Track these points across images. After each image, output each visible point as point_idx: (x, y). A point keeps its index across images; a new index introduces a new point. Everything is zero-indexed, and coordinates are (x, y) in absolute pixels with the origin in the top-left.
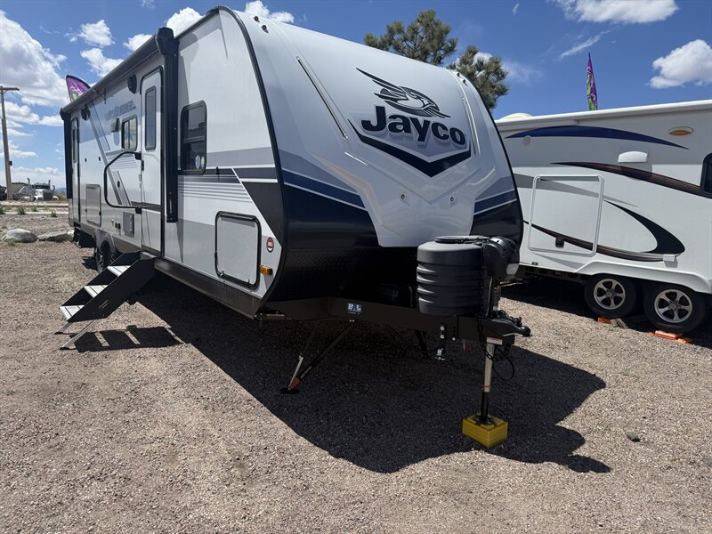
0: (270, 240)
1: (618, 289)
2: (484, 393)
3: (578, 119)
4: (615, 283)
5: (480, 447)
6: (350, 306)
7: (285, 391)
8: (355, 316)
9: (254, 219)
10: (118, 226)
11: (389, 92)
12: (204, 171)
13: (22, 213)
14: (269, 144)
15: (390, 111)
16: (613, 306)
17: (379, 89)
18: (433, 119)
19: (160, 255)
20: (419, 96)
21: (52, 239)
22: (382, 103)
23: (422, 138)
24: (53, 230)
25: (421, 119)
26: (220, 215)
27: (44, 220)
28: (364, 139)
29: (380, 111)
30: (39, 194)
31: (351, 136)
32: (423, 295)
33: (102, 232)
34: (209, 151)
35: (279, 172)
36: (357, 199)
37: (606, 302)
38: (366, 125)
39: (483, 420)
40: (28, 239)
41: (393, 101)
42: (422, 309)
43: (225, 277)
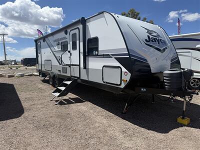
0: (126, 72)
1: (197, 82)
2: (183, 111)
3: (183, 36)
4: (196, 80)
5: (185, 125)
6: (142, 89)
7: (122, 113)
8: (144, 92)
9: (119, 67)
10: (60, 71)
11: (149, 32)
12: (98, 55)
13: (17, 68)
14: (125, 47)
15: (151, 37)
16: (196, 86)
17: (147, 31)
18: (160, 38)
19: (79, 78)
20: (155, 32)
21: (29, 75)
22: (148, 34)
23: (159, 43)
24: (28, 73)
25: (157, 38)
26: (104, 66)
27: (23, 70)
28: (146, 44)
29: (148, 36)
30: (13, 63)
31: (143, 43)
32: (166, 85)
33: (52, 73)
34: (99, 49)
35: (129, 54)
36: (146, 60)
37: (194, 85)
38: (146, 40)
39: (183, 118)
40: (22, 76)
41: (151, 34)
42: (167, 89)
43: (107, 83)
